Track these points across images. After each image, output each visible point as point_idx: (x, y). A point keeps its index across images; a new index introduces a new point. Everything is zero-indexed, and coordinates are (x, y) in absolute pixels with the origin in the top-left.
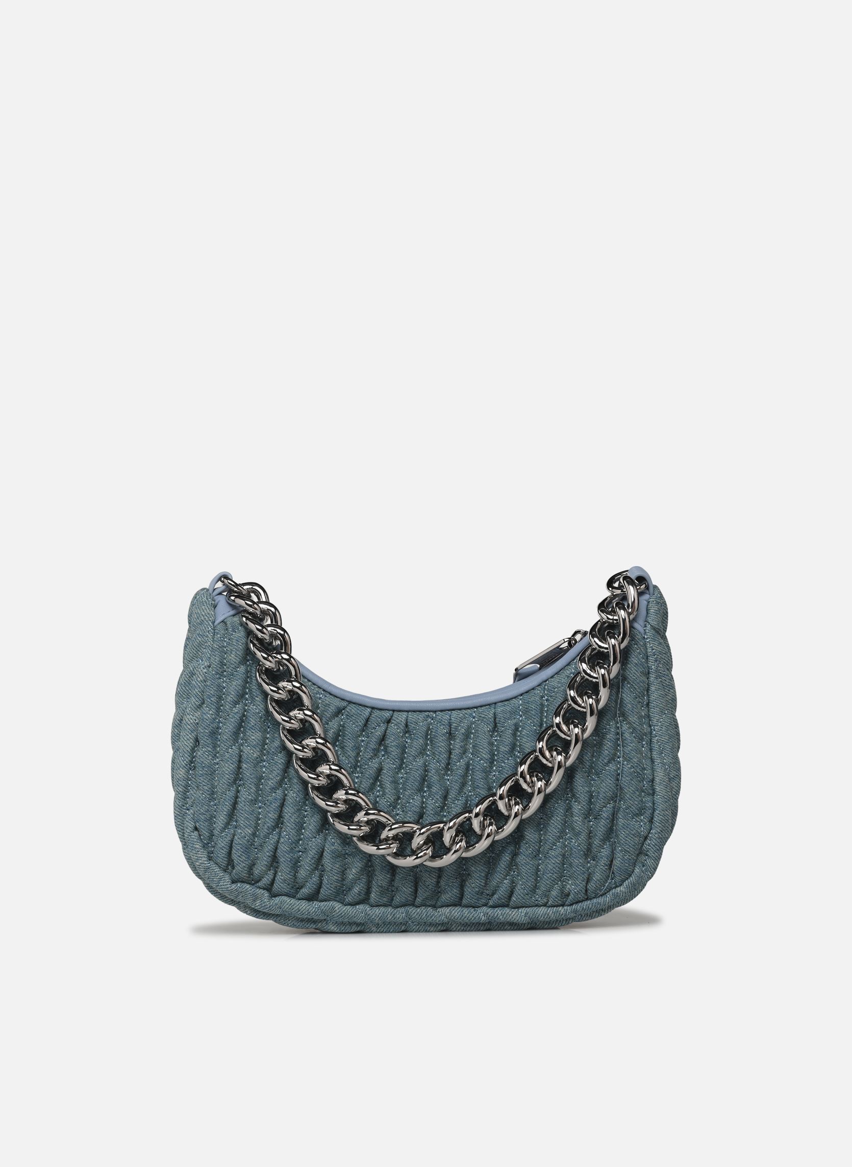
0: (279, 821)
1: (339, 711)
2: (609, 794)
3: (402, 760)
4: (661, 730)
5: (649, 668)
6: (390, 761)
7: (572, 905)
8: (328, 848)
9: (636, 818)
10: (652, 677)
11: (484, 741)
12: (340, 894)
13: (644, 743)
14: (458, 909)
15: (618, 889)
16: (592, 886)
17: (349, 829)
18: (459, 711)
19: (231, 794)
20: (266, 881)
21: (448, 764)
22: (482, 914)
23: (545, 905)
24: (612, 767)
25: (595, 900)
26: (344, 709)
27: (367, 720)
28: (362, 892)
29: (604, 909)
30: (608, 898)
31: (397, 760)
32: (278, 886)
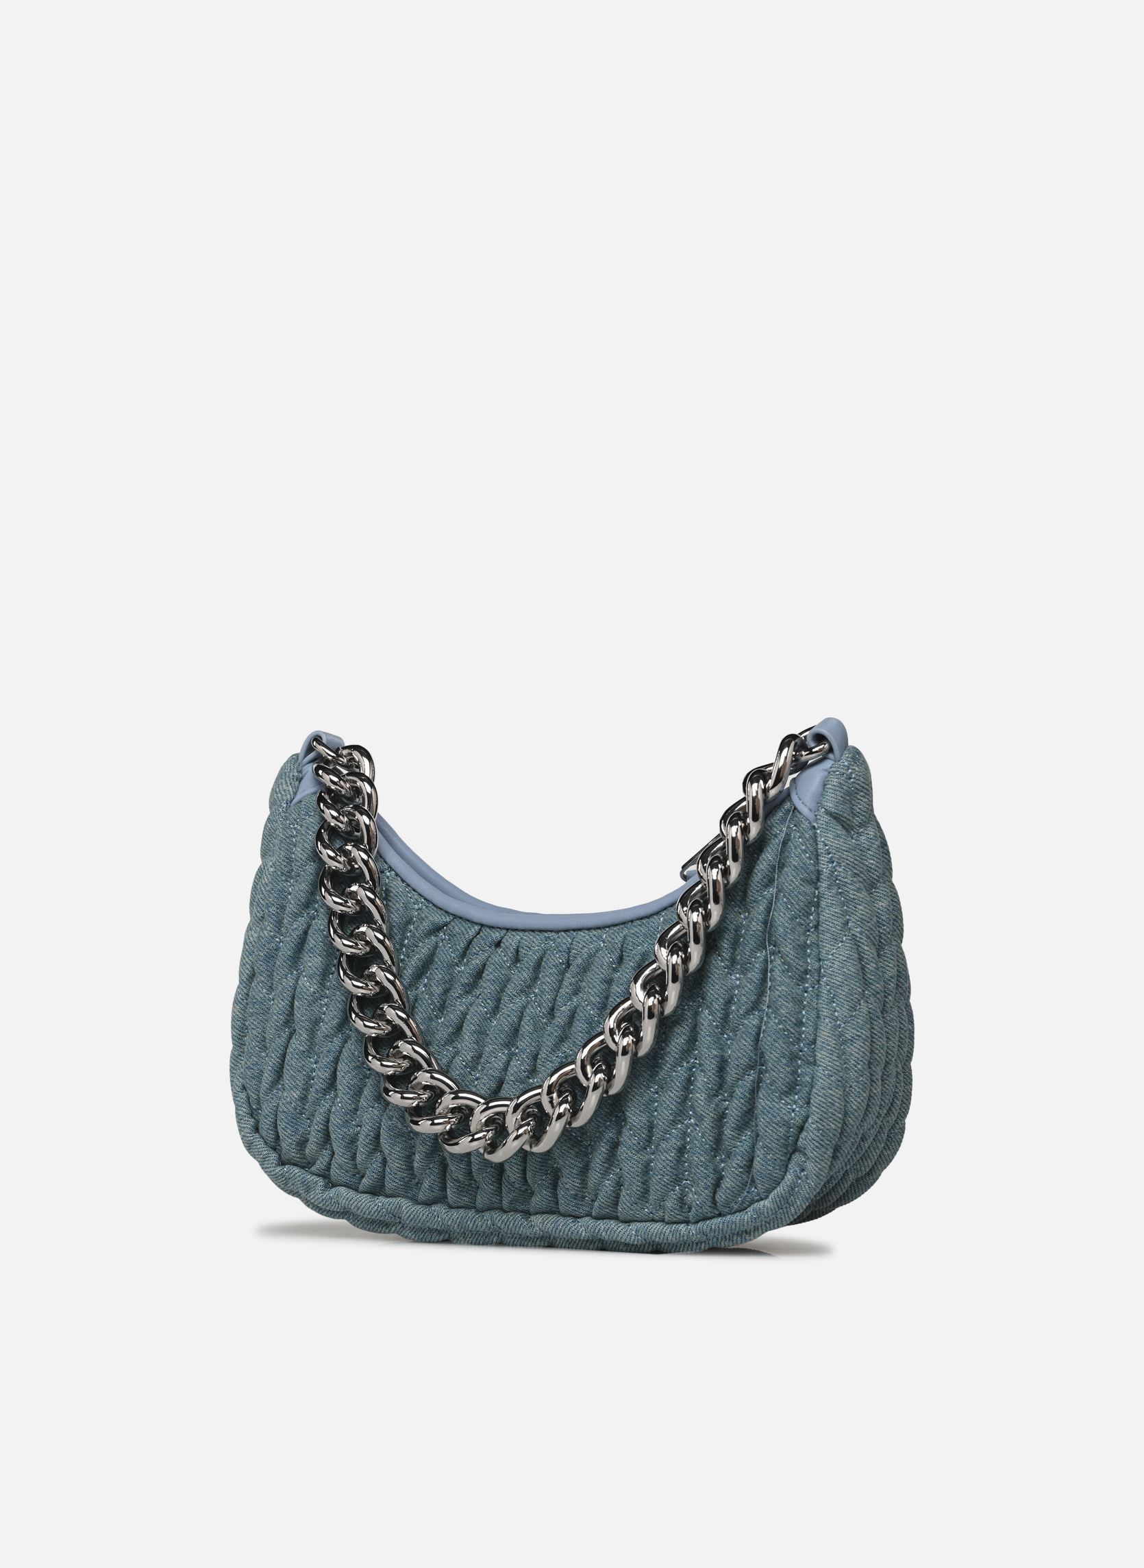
0: (332, 1083)
1: (437, 929)
2: (744, 1061)
3: (499, 1000)
4: (831, 967)
5: (819, 873)
6: (482, 1002)
7: (697, 1222)
8: (385, 1124)
9: (786, 1099)
10: (823, 885)
11: (597, 976)
12: (409, 1189)
13: (807, 985)
14: (553, 1218)
15: (762, 1203)
16: (721, 1196)
17: (403, 1098)
18: (587, 932)
19: (281, 1041)
20: (319, 1165)
21: (552, 1009)
22: (584, 1227)
23: (663, 1220)
24: (753, 1021)
25: (728, 1218)
26: (446, 925)
27: (470, 942)
28: (434, 1186)
29: (748, 1230)
30: (747, 1216)
31: (489, 1001)
32: (335, 1172)
